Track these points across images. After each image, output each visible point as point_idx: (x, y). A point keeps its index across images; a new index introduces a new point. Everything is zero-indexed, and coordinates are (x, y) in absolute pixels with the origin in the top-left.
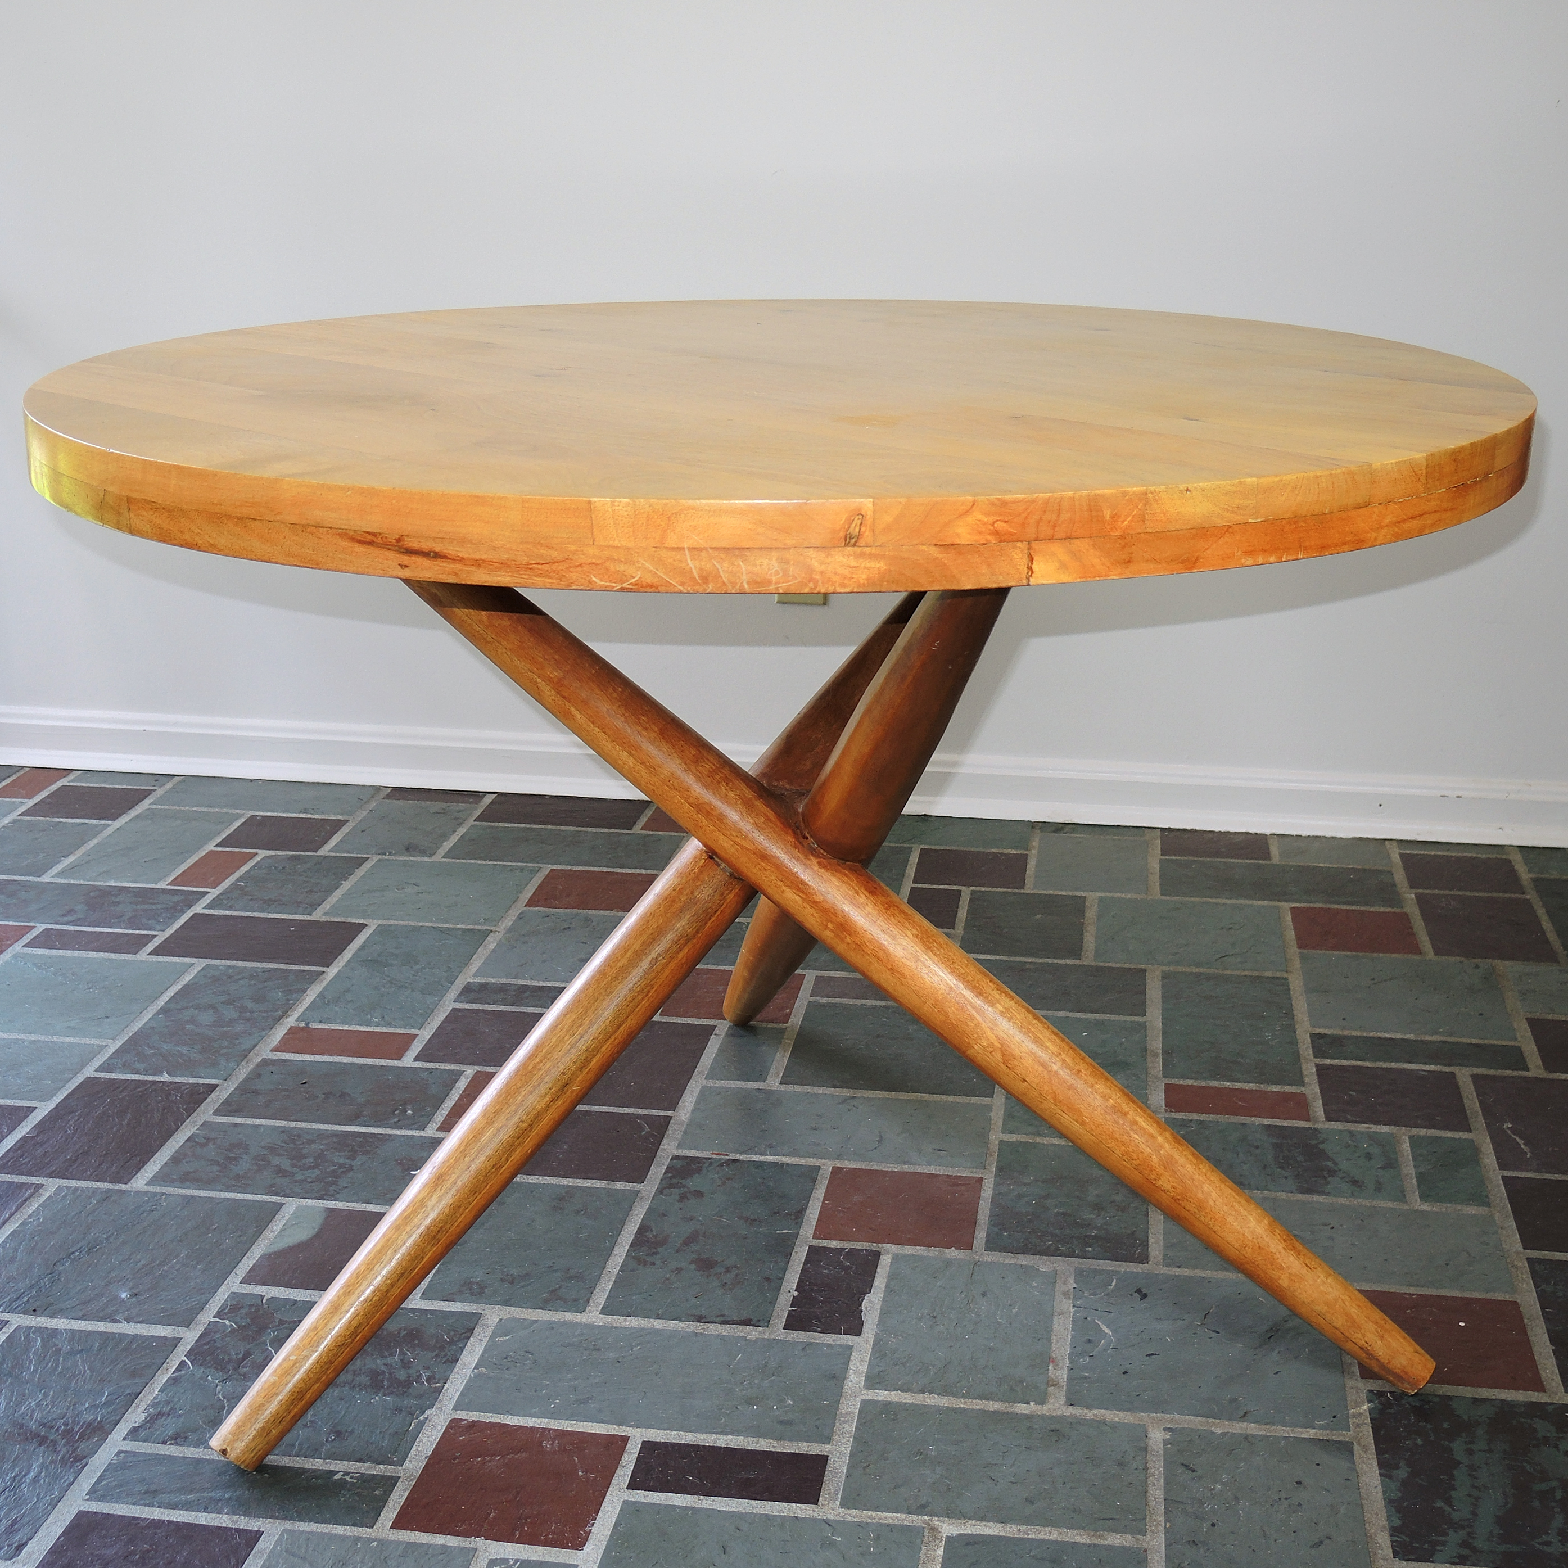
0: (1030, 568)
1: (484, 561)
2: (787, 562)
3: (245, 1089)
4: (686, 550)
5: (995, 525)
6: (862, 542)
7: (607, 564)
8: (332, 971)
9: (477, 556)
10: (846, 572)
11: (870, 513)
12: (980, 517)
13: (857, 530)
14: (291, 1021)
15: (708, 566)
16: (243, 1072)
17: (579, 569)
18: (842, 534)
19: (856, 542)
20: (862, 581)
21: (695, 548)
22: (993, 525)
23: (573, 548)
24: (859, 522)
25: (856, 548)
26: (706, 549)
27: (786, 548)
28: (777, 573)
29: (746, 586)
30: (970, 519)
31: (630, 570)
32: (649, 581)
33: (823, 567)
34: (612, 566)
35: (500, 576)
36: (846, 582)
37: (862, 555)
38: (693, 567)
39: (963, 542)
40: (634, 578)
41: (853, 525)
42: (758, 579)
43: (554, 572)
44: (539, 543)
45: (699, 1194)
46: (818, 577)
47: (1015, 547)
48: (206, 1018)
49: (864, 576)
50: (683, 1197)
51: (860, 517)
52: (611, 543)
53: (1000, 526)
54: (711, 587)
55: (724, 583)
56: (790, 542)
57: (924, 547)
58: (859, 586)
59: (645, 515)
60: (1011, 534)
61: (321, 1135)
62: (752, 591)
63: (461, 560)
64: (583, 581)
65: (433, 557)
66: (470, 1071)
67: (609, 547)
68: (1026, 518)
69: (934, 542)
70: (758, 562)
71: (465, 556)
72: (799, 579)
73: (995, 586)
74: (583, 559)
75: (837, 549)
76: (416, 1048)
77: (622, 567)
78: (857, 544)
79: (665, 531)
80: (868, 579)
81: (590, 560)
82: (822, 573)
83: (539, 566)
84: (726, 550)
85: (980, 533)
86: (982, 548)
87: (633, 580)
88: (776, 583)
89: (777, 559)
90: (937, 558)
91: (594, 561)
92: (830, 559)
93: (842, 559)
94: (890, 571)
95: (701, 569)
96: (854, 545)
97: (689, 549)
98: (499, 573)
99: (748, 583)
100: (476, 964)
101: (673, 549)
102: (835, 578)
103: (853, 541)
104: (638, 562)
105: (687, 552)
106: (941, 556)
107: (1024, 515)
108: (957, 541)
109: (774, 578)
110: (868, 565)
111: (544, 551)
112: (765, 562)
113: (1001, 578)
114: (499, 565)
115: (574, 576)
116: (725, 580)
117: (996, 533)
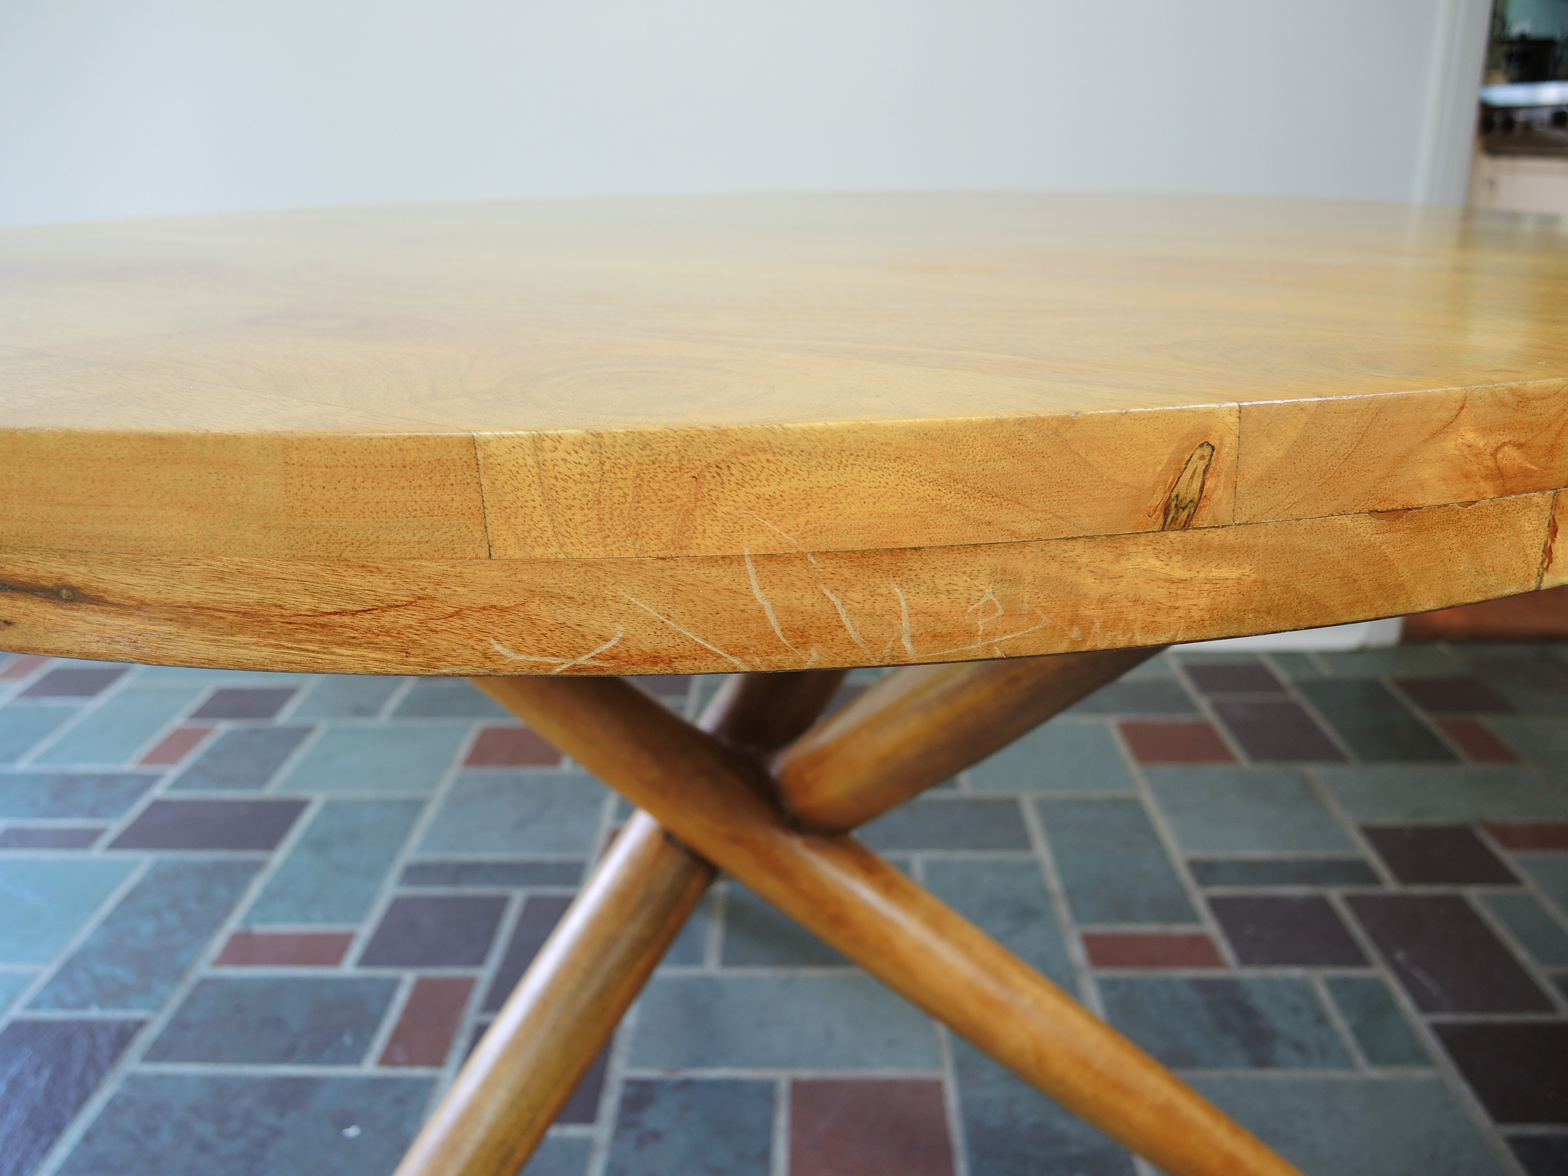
0: (1548, 552)
1: (199, 608)
2: (1017, 580)
3: (178, 1024)
4: (748, 560)
5: (1500, 456)
6: (1204, 517)
7: (532, 607)
8: (278, 857)
9: (180, 595)
10: (1159, 593)
11: (1230, 440)
12: (1471, 437)
13: (1196, 485)
14: (233, 924)
15: (808, 600)
16: (176, 998)
17: (457, 623)
18: (1158, 499)
19: (1190, 517)
20: (1196, 614)
21: (770, 557)
22: (1494, 455)
23: (433, 567)
24: (1202, 465)
25: (1189, 534)
26: (802, 557)
27: (1019, 543)
28: (989, 608)
29: (908, 647)
30: (1451, 445)
31: (596, 621)
32: (647, 648)
33: (1105, 588)
34: (545, 613)
35: (244, 646)
36: (1161, 618)
37: (1203, 551)
38: (767, 605)
39: (1430, 500)
40: (607, 640)
41: (1187, 474)
42: (940, 628)
43: (387, 633)
44: (340, 558)
45: (656, 1136)
46: (1089, 611)
47: (1528, 505)
48: (147, 927)
49: (1204, 602)
50: (641, 1143)
51: (1207, 451)
52: (538, 552)
53: (1511, 457)
54: (815, 655)
55: (850, 642)
56: (1026, 528)
57: (1346, 520)
58: (1188, 628)
59: (631, 473)
60: (1527, 474)
61: (252, 1083)
62: (923, 657)
63: (141, 606)
64: (467, 654)
65: (67, 601)
66: (409, 977)
67: (533, 562)
68: (1559, 434)
69: (1370, 506)
70: (941, 584)
71: (151, 596)
72: (1046, 620)
73: (1479, 598)
74: (465, 596)
75: (1143, 540)
76: (356, 950)
77: (574, 615)
78: (1194, 522)
79: (689, 513)
80: (1211, 609)
81: (482, 601)
82: (1102, 601)
83: (347, 620)
84: (851, 556)
85: (1467, 476)
86: (1465, 513)
87: (605, 647)
88: (987, 635)
89: (993, 572)
90: (1371, 545)
91: (494, 600)
92: (1125, 564)
93: (1154, 562)
94: (1264, 583)
95: (789, 611)
96: (1186, 526)
97: (757, 559)
98: (239, 638)
99: (914, 638)
100: (416, 838)
101: (711, 560)
102: (1136, 615)
103: (1184, 515)
104: (614, 599)
105: (750, 567)
106: (1380, 538)
107: (1556, 428)
108: (1419, 499)
109: (981, 624)
110: (1216, 573)
111: (354, 580)
112: (961, 581)
113: (1492, 580)
114: (238, 619)
115: (443, 642)
116: (854, 636)
117: (1498, 474)
